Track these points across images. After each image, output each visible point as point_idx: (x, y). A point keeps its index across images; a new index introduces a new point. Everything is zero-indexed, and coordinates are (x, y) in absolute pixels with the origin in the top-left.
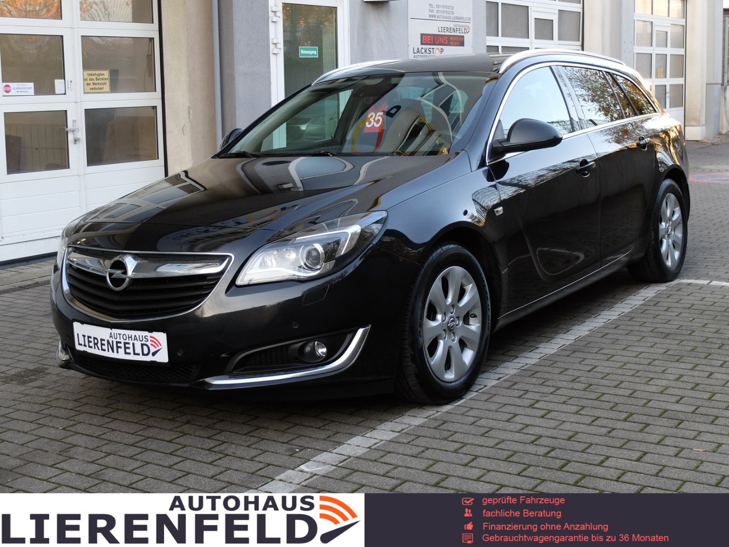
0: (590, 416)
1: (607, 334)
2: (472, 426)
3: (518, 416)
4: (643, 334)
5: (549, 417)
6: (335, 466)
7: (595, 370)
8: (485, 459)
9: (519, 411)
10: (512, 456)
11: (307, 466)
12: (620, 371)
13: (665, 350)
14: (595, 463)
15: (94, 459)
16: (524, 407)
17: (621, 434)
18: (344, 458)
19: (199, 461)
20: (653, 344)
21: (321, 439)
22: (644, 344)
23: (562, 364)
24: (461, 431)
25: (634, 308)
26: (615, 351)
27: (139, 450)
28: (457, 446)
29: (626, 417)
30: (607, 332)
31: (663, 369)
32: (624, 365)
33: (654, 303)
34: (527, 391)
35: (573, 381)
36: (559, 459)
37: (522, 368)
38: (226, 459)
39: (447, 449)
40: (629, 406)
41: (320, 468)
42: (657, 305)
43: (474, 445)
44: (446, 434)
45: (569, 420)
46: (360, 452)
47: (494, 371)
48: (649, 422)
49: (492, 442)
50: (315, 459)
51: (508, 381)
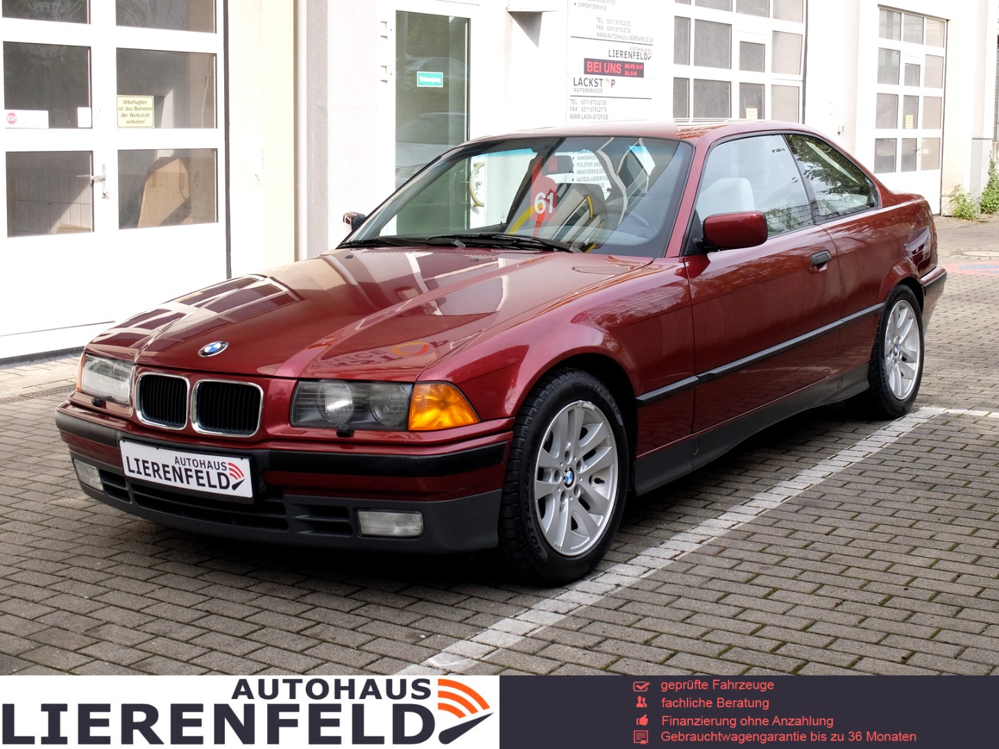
0: (832, 597)
1: (849, 482)
2: (667, 609)
3: (731, 595)
4: (900, 484)
5: (775, 598)
6: (477, 660)
7: (835, 533)
8: (689, 655)
9: (732, 588)
10: (726, 651)
11: (438, 660)
12: (870, 536)
13: (932, 507)
14: (843, 664)
15: (136, 642)
16: (739, 582)
17: (877, 624)
18: (489, 649)
19: (285, 649)
20: (914, 498)
21: (455, 621)
22: (902, 498)
23: (789, 523)
24: (652, 614)
25: (885, 447)
26: (861, 507)
27: (198, 631)
28: (648, 635)
29: (884, 600)
30: (849, 480)
31: (931, 533)
32: (876, 527)
33: (912, 441)
34: (741, 560)
35: (805, 547)
36: (793, 657)
37: (734, 528)
38: (323, 647)
39: (634, 640)
40: (886, 585)
41: (456, 663)
42: (917, 443)
43: (672, 634)
44: (632, 618)
45: (803, 603)
46: (512, 641)
47: (693, 531)
48: (915, 608)
49: (697, 632)
50: (447, 649)
51: (714, 546)
